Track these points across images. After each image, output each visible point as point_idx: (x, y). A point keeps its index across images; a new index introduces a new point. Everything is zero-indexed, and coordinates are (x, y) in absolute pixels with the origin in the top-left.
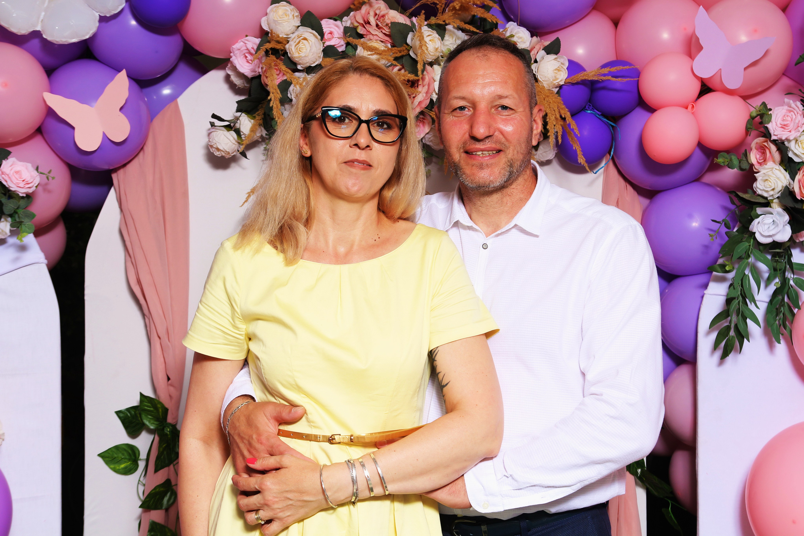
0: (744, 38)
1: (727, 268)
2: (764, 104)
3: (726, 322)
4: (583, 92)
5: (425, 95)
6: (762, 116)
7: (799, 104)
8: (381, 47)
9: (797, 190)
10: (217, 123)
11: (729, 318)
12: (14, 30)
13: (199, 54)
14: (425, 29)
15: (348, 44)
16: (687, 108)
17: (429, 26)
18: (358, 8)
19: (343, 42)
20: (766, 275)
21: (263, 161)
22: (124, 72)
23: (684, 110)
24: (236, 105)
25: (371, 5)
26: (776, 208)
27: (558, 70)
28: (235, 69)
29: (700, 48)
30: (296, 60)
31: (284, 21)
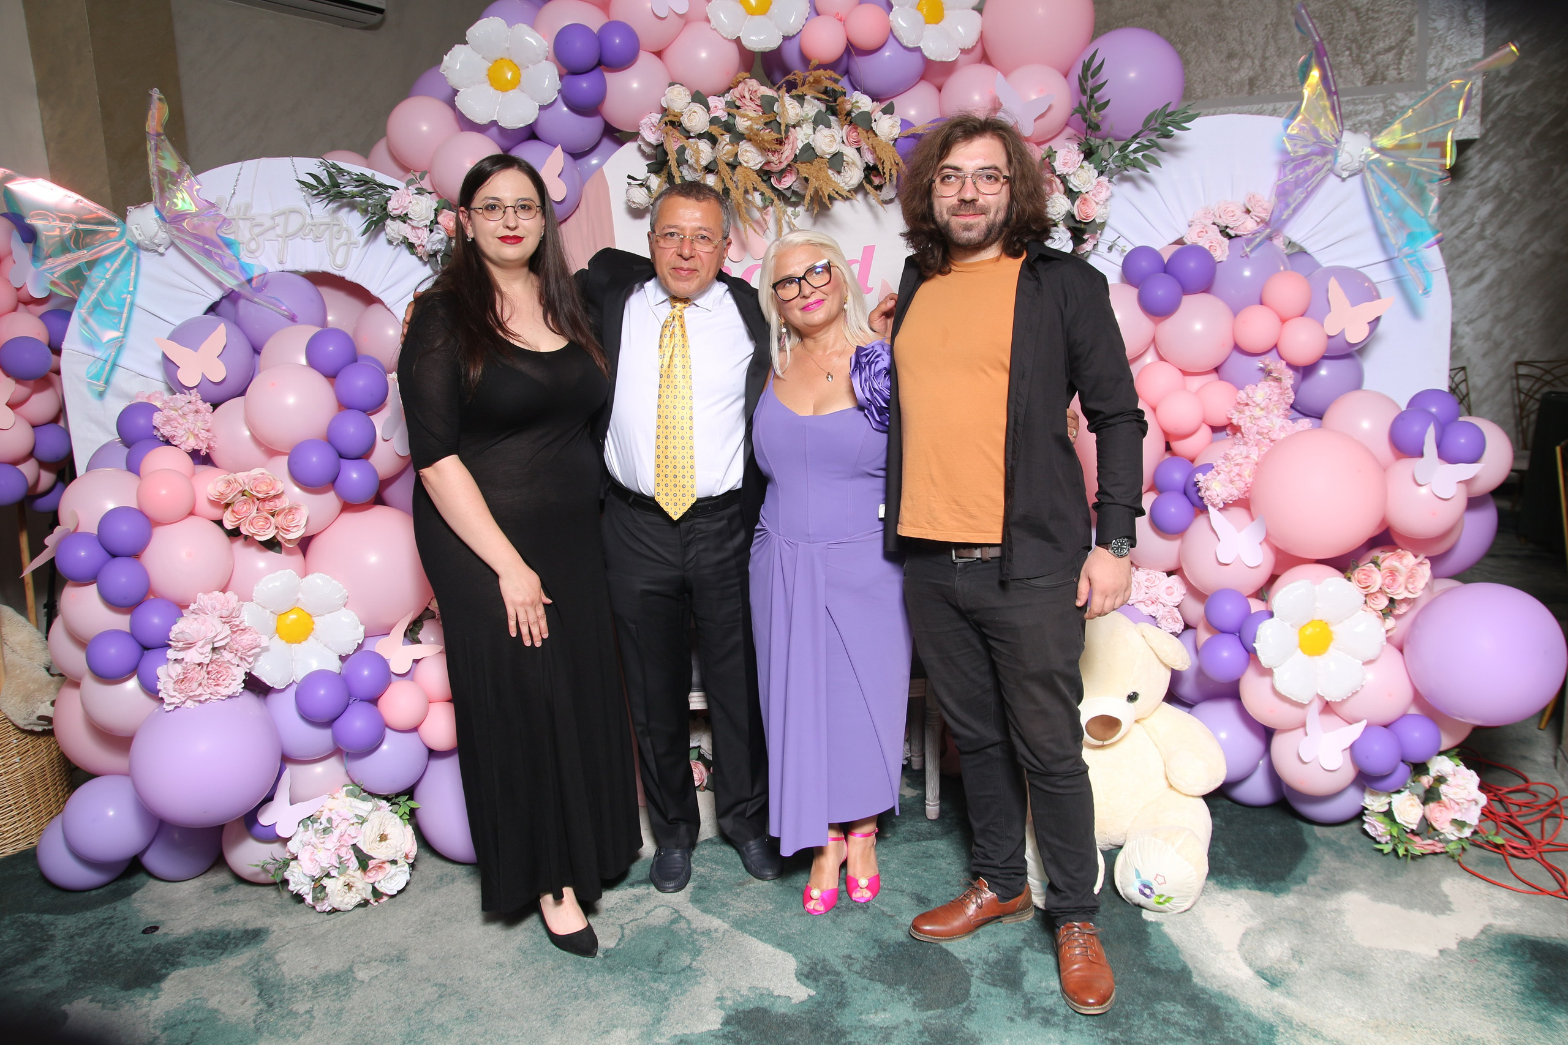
0: (1034, 97)
2: (1050, 147)
5: (790, 151)
6: (1049, 156)
7: (1076, 147)
8: (754, 115)
9: (1076, 213)
10: (632, 182)
12: (477, 121)
13: (617, 130)
14: (787, 99)
15: (729, 114)
17: (791, 97)
18: (736, 87)
19: (725, 114)
22: (560, 147)
24: (646, 167)
25: (746, 84)
26: (1062, 228)
27: (893, 126)
28: (643, 139)
30: (688, 129)
31: (678, 99)
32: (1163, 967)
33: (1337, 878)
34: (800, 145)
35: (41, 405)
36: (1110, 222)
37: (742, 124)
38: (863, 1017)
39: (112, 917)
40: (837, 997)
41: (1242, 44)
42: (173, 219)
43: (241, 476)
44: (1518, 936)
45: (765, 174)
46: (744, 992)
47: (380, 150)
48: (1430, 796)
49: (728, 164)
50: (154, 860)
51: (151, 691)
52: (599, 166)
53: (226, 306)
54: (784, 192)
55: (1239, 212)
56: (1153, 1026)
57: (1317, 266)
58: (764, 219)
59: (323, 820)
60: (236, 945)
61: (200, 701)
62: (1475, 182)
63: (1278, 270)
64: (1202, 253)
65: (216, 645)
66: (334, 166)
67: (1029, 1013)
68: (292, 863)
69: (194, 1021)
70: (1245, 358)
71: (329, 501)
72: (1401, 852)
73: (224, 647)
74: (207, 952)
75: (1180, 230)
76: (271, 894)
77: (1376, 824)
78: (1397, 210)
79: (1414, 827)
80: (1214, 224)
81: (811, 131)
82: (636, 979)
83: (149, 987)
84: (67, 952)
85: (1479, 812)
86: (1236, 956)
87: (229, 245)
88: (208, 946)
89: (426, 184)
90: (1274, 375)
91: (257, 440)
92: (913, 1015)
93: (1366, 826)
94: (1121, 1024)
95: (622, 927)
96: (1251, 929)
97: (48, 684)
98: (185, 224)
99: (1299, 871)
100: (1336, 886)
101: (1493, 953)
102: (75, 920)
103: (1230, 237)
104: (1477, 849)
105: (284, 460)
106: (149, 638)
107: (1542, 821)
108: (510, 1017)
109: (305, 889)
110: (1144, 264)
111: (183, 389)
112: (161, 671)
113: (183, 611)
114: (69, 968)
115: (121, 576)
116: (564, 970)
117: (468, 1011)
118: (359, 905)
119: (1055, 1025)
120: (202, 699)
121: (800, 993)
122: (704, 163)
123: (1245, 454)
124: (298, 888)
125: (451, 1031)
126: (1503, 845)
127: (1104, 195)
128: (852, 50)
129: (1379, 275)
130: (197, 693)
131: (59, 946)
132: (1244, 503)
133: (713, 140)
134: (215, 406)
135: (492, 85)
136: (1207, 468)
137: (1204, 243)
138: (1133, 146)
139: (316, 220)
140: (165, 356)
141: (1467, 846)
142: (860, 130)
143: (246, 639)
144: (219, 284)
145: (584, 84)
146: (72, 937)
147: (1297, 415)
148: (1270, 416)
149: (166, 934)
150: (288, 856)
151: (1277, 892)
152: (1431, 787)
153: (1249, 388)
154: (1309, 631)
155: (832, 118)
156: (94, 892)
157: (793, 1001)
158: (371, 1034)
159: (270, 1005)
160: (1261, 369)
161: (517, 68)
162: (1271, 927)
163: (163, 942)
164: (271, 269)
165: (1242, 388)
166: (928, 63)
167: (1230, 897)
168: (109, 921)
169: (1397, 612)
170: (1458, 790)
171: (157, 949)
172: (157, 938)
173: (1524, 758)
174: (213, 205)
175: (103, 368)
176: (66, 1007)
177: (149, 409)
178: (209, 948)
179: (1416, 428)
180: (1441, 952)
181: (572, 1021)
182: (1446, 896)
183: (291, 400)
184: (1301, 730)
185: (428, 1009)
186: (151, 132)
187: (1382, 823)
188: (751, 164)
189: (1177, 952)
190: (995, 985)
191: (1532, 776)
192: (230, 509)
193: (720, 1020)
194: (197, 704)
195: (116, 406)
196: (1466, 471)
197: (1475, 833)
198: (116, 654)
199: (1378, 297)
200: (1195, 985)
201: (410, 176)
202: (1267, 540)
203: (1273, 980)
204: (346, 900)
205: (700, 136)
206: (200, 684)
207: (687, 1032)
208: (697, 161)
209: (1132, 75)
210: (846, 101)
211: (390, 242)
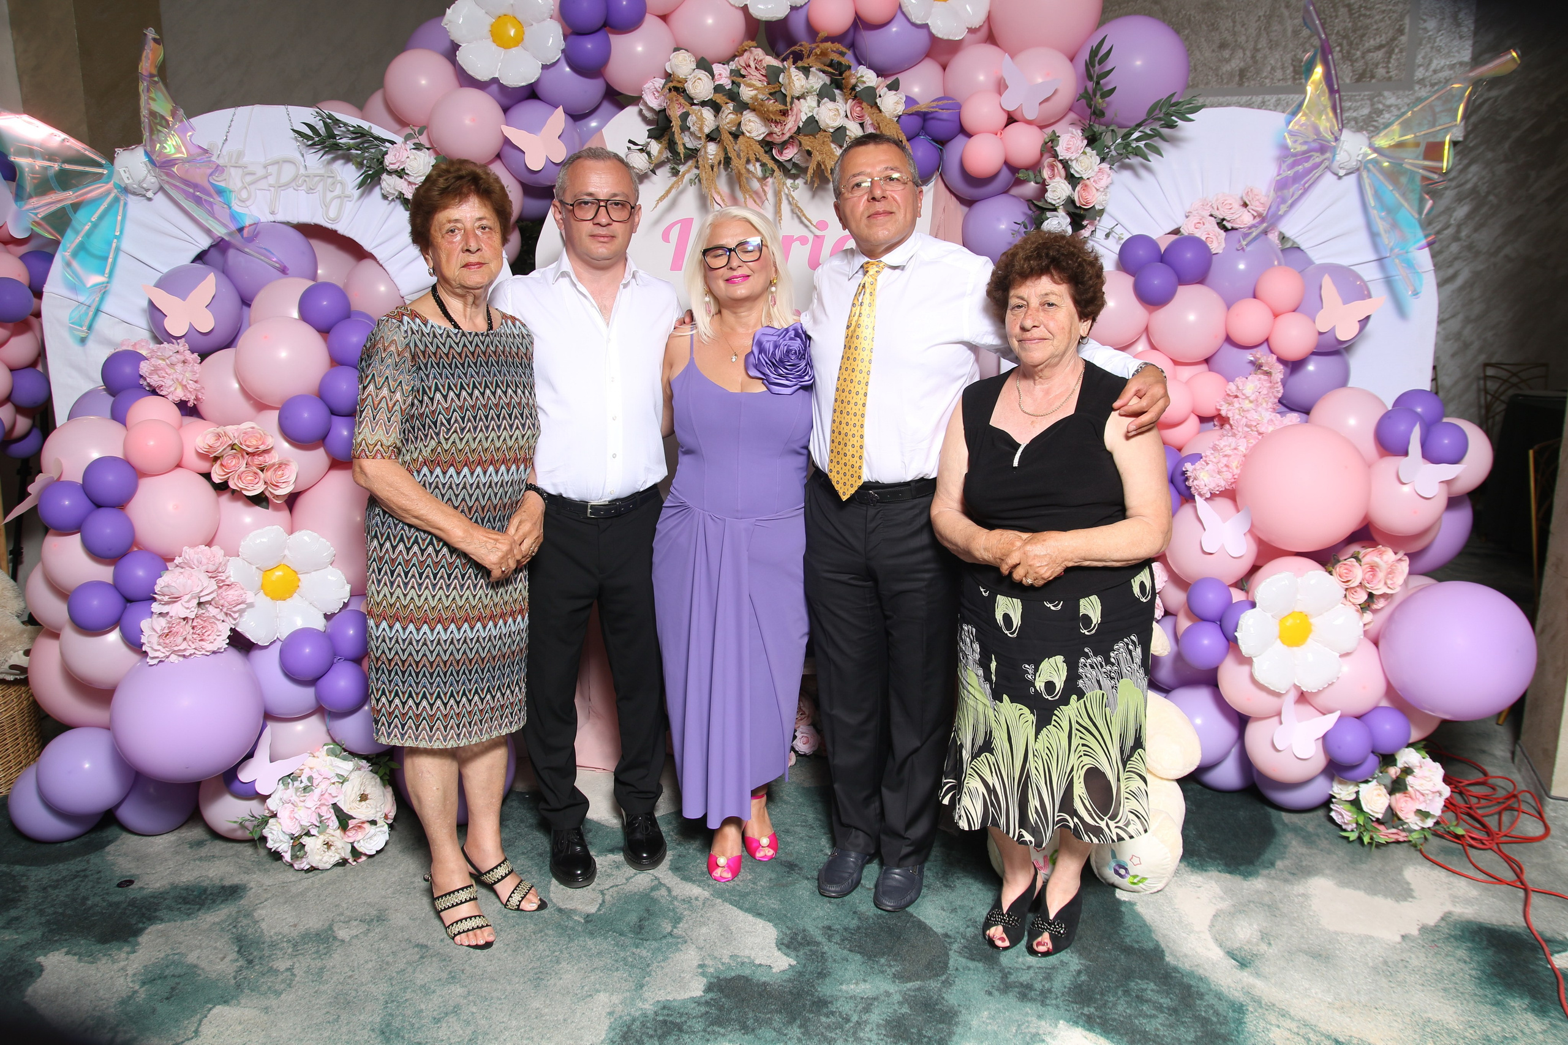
0: (1040, 80)
2: (1054, 133)
4: (916, 122)
5: (793, 123)
6: (1052, 141)
7: (1080, 132)
8: (759, 84)
9: (1076, 199)
10: (631, 146)
12: (479, 78)
13: (620, 94)
14: (793, 70)
15: (733, 83)
16: (997, 134)
17: (797, 68)
18: (741, 55)
19: (729, 82)
22: (561, 108)
23: (994, 136)
24: (648, 133)
25: (751, 52)
26: (1061, 213)
27: (897, 103)
28: (646, 104)
29: (1006, 87)
30: (693, 95)
31: (683, 65)
32: (1136, 946)
33: (1304, 863)
34: (804, 118)
35: (20, 348)
36: (1108, 209)
37: (746, 93)
38: (844, 987)
39: (85, 870)
40: (817, 967)
41: (1234, 34)
42: (162, 165)
43: (230, 429)
44: (1476, 923)
45: (767, 145)
46: (726, 960)
47: (376, 102)
48: (1397, 786)
49: (730, 133)
50: (129, 814)
51: (134, 644)
52: (599, 129)
53: (214, 255)
54: (784, 163)
55: (1237, 205)
56: (1127, 1002)
57: (1310, 262)
58: (764, 191)
59: (304, 778)
60: (214, 901)
61: (184, 656)
62: (1454, 184)
63: (1273, 265)
64: (1200, 245)
65: (202, 600)
66: (330, 117)
67: (1006, 987)
68: (271, 821)
69: (173, 976)
70: (1235, 350)
71: (318, 458)
72: (1366, 840)
73: (209, 602)
74: (184, 907)
75: (1178, 221)
76: (247, 851)
77: (1343, 812)
78: (1391, 211)
79: (1380, 816)
80: (1211, 215)
81: (815, 104)
82: (617, 945)
83: (126, 941)
84: (40, 904)
85: (1443, 803)
86: (1207, 936)
87: (220, 192)
88: (185, 901)
89: (423, 139)
90: (1265, 368)
91: (246, 393)
92: (892, 988)
93: (1333, 814)
94: (1096, 999)
95: (602, 893)
96: (1221, 910)
97: (22, 633)
98: (175, 169)
99: (1267, 856)
100: (1303, 871)
101: (1452, 940)
102: (47, 871)
103: (1226, 229)
104: (1438, 839)
105: (274, 415)
106: (132, 590)
107: (1500, 814)
108: (493, 980)
109: (284, 847)
110: (1142, 253)
111: (170, 338)
112: (145, 624)
113: (168, 564)
114: (43, 920)
115: (105, 526)
116: (546, 934)
117: (451, 972)
118: (338, 864)
119: (1033, 1000)
120: (187, 653)
121: (781, 963)
122: (707, 131)
123: (1233, 445)
124: (276, 845)
125: (434, 992)
126: (1463, 836)
127: (1104, 182)
128: (860, 23)
129: (1370, 274)
130: (182, 647)
131: (33, 897)
132: (1230, 494)
133: (716, 108)
134: (204, 356)
135: (494, 41)
136: (1196, 458)
137: (1201, 234)
138: (1136, 135)
139: (310, 171)
140: (151, 303)
141: (1429, 836)
142: (864, 105)
143: (231, 595)
144: (208, 232)
145: (589, 45)
146: (45, 889)
147: (1284, 409)
148: (1259, 409)
149: (141, 888)
150: (267, 814)
151: (1246, 875)
152: (1398, 778)
153: (1239, 381)
154: (1289, 622)
155: (837, 92)
156: (66, 844)
157: (774, 970)
158: (354, 993)
159: (250, 962)
160: (1251, 362)
161: (520, 24)
162: (1240, 909)
163: (139, 896)
164: (263, 220)
165: (1233, 381)
166: (934, 40)
167: (1200, 879)
168: (82, 874)
169: (1375, 607)
170: (1423, 782)
171: (133, 903)
172: (132, 892)
173: (1484, 752)
174: (206, 151)
175: (86, 313)
176: (41, 959)
177: (135, 357)
178: (186, 903)
179: (1402, 427)
180: (1403, 937)
181: (555, 985)
182: (1408, 883)
183: (283, 354)
184: (1276, 719)
185: (410, 969)
186: (145, 73)
187: (1349, 811)
188: (754, 134)
189: (1150, 931)
190: (973, 960)
191: (1491, 770)
192: (219, 462)
193: (702, 987)
194: (181, 659)
195: (100, 355)
196: (1448, 471)
197: (1437, 823)
198: (98, 605)
199: (1369, 296)
200: (1168, 964)
201: (408, 131)
202: (1251, 532)
203: (1243, 962)
204: (325, 859)
205: (703, 104)
206: (185, 639)
207: (670, 998)
208: (701, 129)
209: (1138, 63)
210: (851, 75)
211: (385, 197)
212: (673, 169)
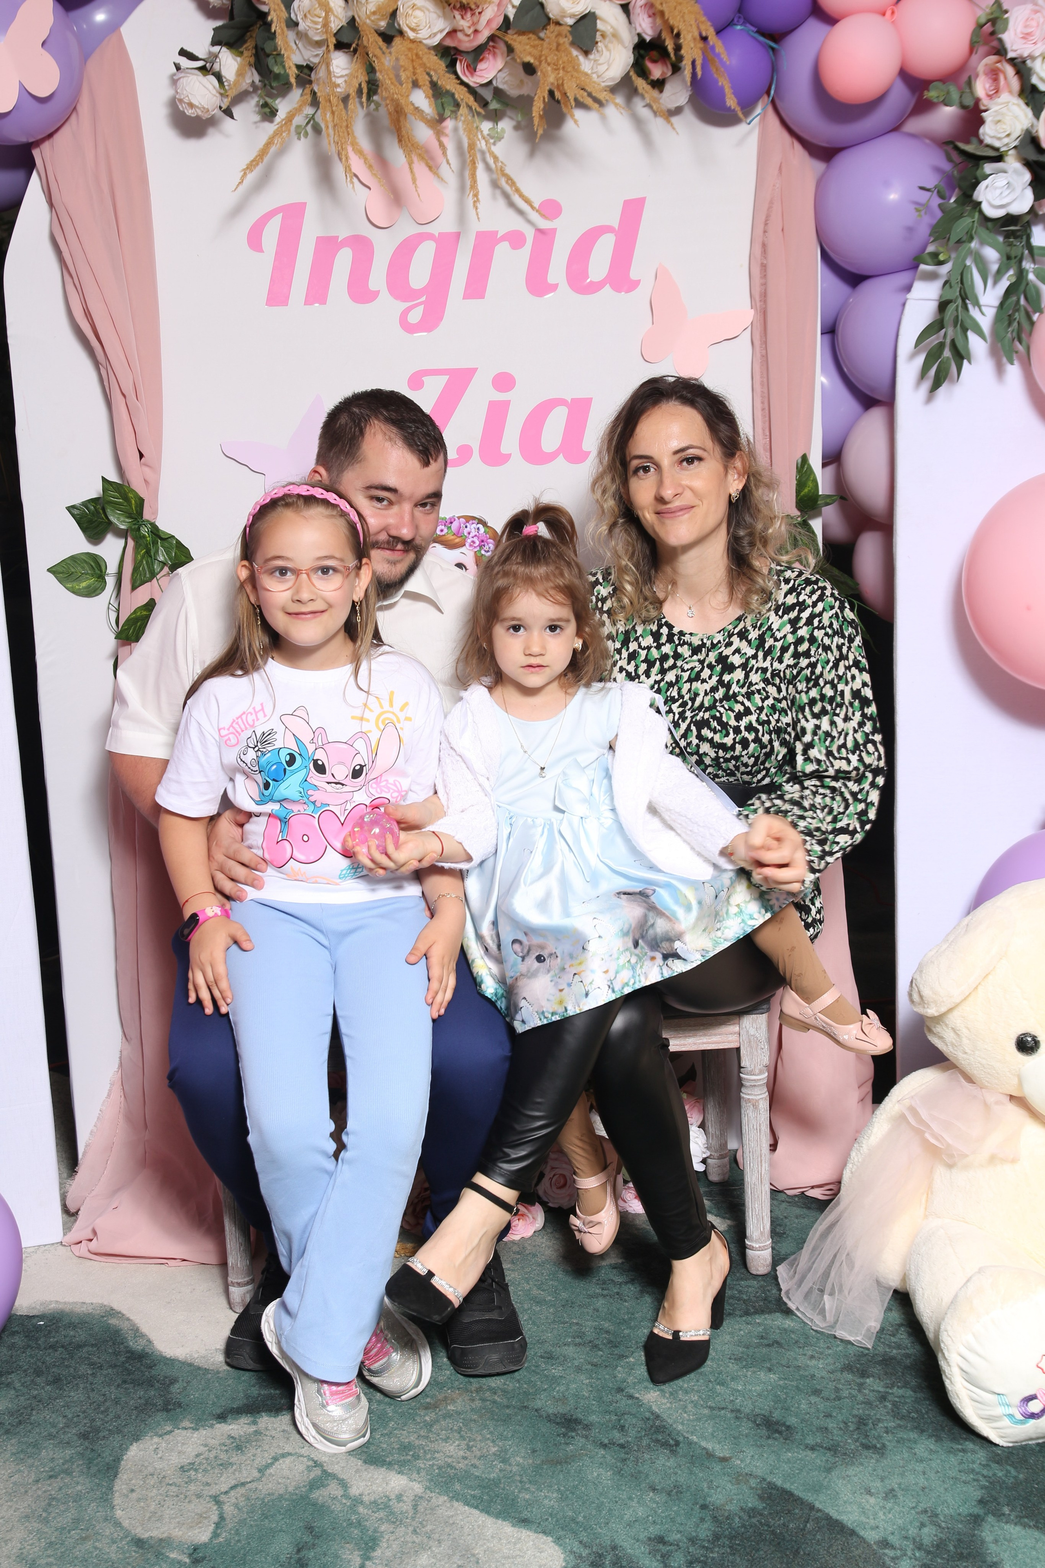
1: (941, 257)
2: (995, 3)
3: (937, 338)
5: (496, 9)
6: (992, 22)
9: (1041, 135)
10: (184, 62)
11: (943, 331)
16: (884, 14)
20: (995, 267)
21: (256, 123)
23: (878, 18)
24: (212, 33)
26: (1013, 163)
45: (448, 53)
49: (376, 31)
54: (481, 91)
58: (441, 145)
122: (332, 28)
188: (423, 34)
208: (319, 25)
212: (265, 105)
